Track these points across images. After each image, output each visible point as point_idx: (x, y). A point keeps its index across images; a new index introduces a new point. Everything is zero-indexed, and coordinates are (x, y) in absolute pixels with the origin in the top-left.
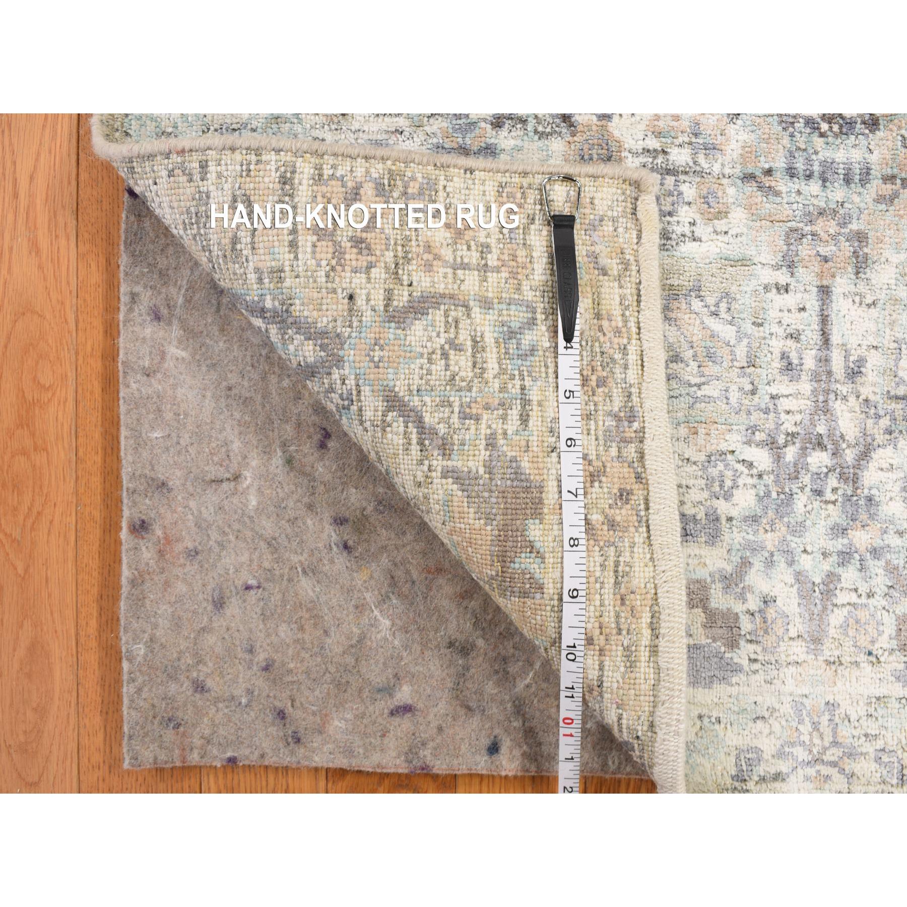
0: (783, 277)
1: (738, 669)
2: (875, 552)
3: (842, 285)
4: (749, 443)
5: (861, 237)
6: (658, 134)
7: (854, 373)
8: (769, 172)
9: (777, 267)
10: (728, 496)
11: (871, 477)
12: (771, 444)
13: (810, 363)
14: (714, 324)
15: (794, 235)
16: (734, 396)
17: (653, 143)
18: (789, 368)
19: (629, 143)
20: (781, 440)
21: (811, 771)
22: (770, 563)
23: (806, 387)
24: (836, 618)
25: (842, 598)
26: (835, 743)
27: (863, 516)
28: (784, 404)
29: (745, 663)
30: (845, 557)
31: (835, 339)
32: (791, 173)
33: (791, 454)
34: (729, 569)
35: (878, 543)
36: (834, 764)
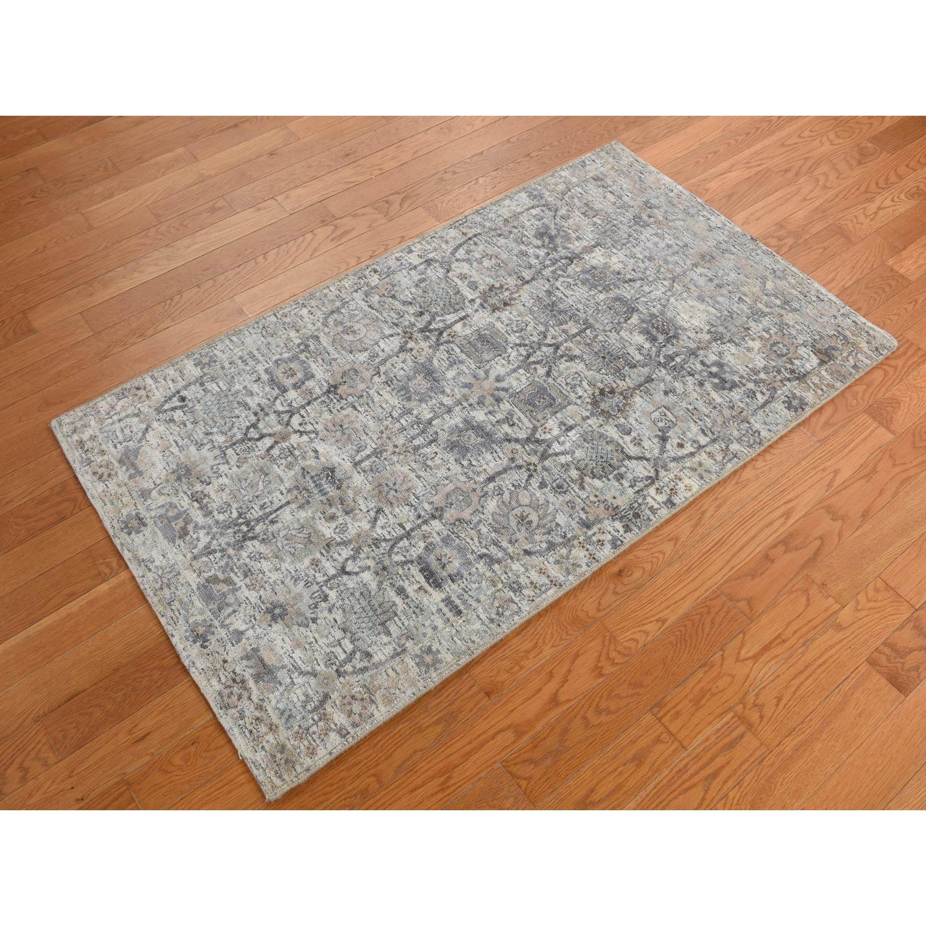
0: (285, 492)
1: (174, 542)
2: (229, 557)
3: (293, 506)
4: (236, 509)
5: (308, 502)
6: (298, 445)
7: (273, 522)
8: (308, 472)
9: (286, 489)
10: (219, 513)
11: (249, 543)
12: (240, 515)
13: (267, 510)
14: (261, 484)
15: (297, 488)
16: (246, 498)
17: (295, 446)
18: (262, 507)
19: (291, 441)
20: (243, 516)
21: (156, 577)
22: (208, 533)
23: (261, 513)
24: (205, 559)
25: (211, 557)
26: (169, 579)
27: (236, 548)
28: (253, 511)
29: (177, 544)
30: (223, 550)
31: (278, 513)
32: (312, 477)
33: (241, 521)
34: (200, 524)
35: (232, 556)
36: (162, 582)
